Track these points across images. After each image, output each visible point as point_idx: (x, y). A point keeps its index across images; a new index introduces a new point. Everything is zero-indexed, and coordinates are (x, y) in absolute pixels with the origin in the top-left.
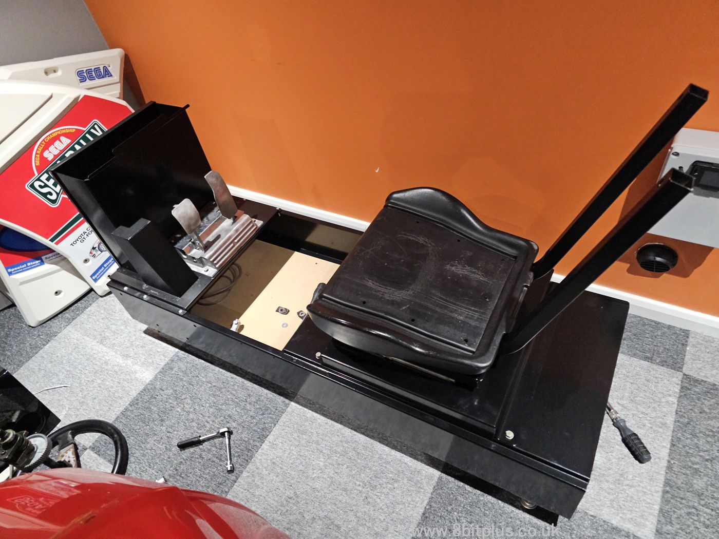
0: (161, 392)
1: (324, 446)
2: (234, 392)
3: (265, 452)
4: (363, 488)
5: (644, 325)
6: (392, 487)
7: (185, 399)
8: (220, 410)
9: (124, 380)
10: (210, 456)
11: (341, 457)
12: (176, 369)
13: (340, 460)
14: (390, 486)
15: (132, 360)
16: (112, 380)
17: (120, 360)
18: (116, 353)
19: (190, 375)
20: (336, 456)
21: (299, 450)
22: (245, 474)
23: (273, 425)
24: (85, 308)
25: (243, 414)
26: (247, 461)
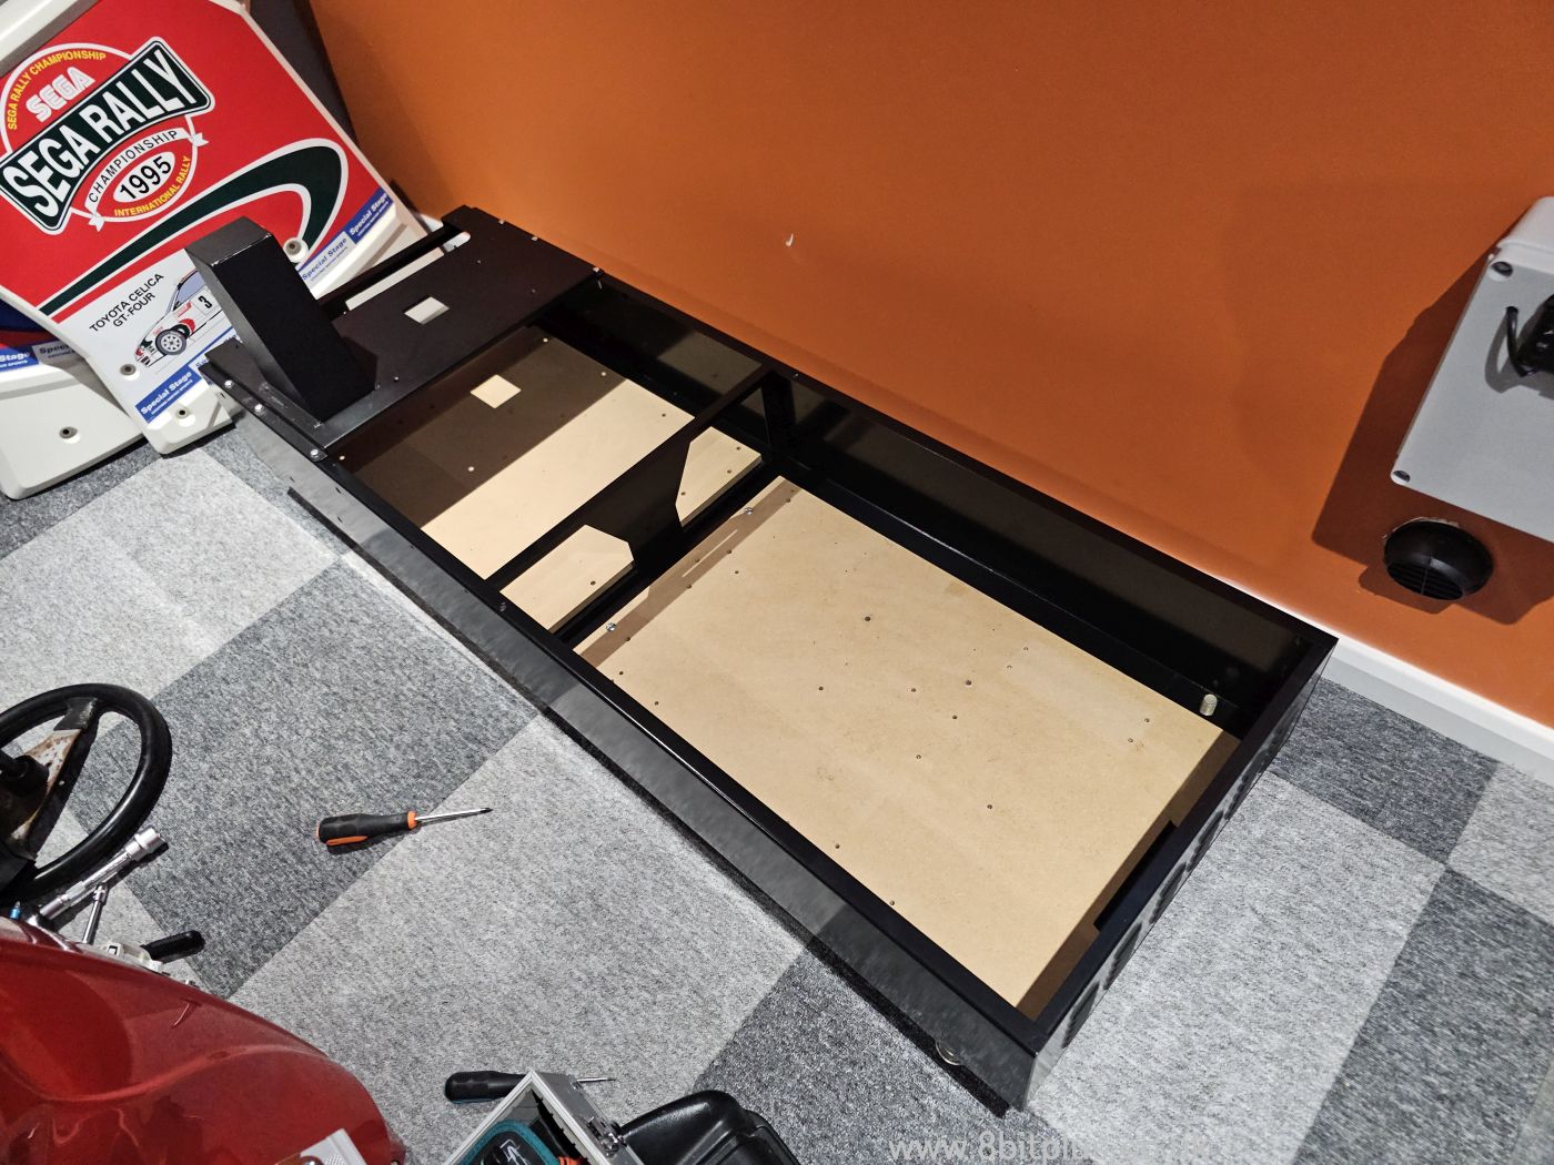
0: (223, 686)
1: (527, 873)
2: (372, 715)
3: (396, 862)
4: (586, 987)
5: (1382, 727)
6: (650, 999)
7: (266, 710)
8: (330, 748)
9: (157, 646)
10: (280, 847)
11: (559, 906)
12: (267, 640)
13: (554, 912)
14: (647, 995)
15: (186, 605)
16: (133, 641)
17: (162, 602)
18: (158, 584)
19: (291, 661)
20: (547, 903)
21: (471, 872)
22: (341, 902)
23: (431, 804)
24: (126, 475)
25: (376, 768)
26: (354, 873)
